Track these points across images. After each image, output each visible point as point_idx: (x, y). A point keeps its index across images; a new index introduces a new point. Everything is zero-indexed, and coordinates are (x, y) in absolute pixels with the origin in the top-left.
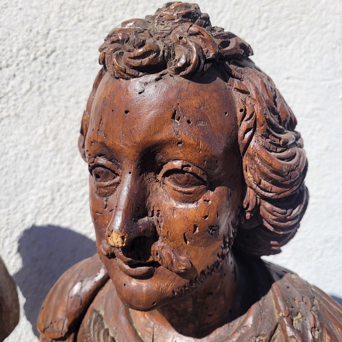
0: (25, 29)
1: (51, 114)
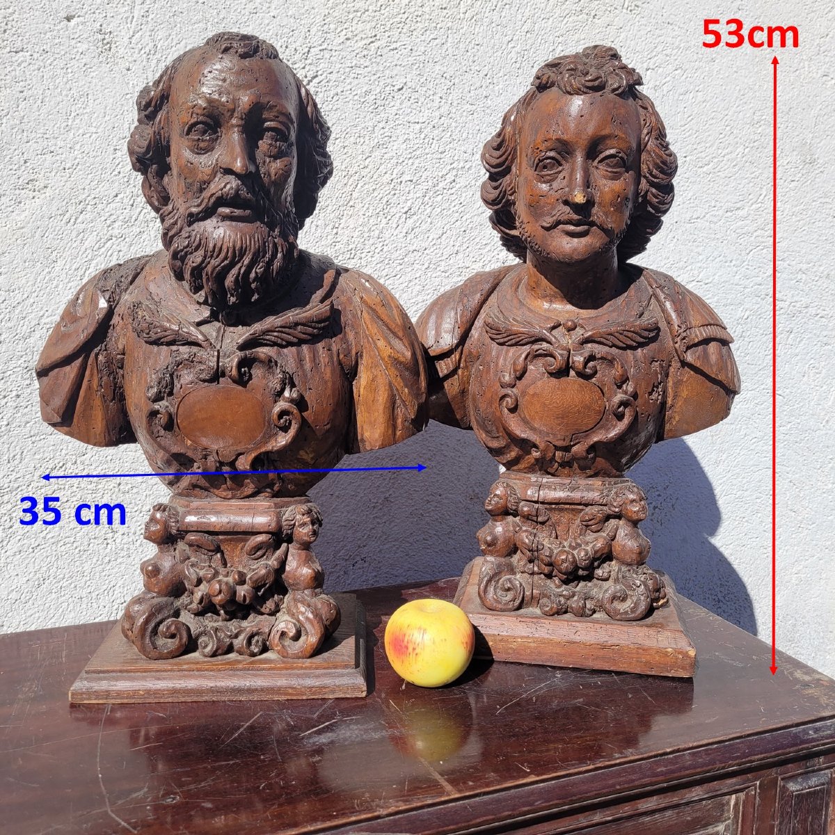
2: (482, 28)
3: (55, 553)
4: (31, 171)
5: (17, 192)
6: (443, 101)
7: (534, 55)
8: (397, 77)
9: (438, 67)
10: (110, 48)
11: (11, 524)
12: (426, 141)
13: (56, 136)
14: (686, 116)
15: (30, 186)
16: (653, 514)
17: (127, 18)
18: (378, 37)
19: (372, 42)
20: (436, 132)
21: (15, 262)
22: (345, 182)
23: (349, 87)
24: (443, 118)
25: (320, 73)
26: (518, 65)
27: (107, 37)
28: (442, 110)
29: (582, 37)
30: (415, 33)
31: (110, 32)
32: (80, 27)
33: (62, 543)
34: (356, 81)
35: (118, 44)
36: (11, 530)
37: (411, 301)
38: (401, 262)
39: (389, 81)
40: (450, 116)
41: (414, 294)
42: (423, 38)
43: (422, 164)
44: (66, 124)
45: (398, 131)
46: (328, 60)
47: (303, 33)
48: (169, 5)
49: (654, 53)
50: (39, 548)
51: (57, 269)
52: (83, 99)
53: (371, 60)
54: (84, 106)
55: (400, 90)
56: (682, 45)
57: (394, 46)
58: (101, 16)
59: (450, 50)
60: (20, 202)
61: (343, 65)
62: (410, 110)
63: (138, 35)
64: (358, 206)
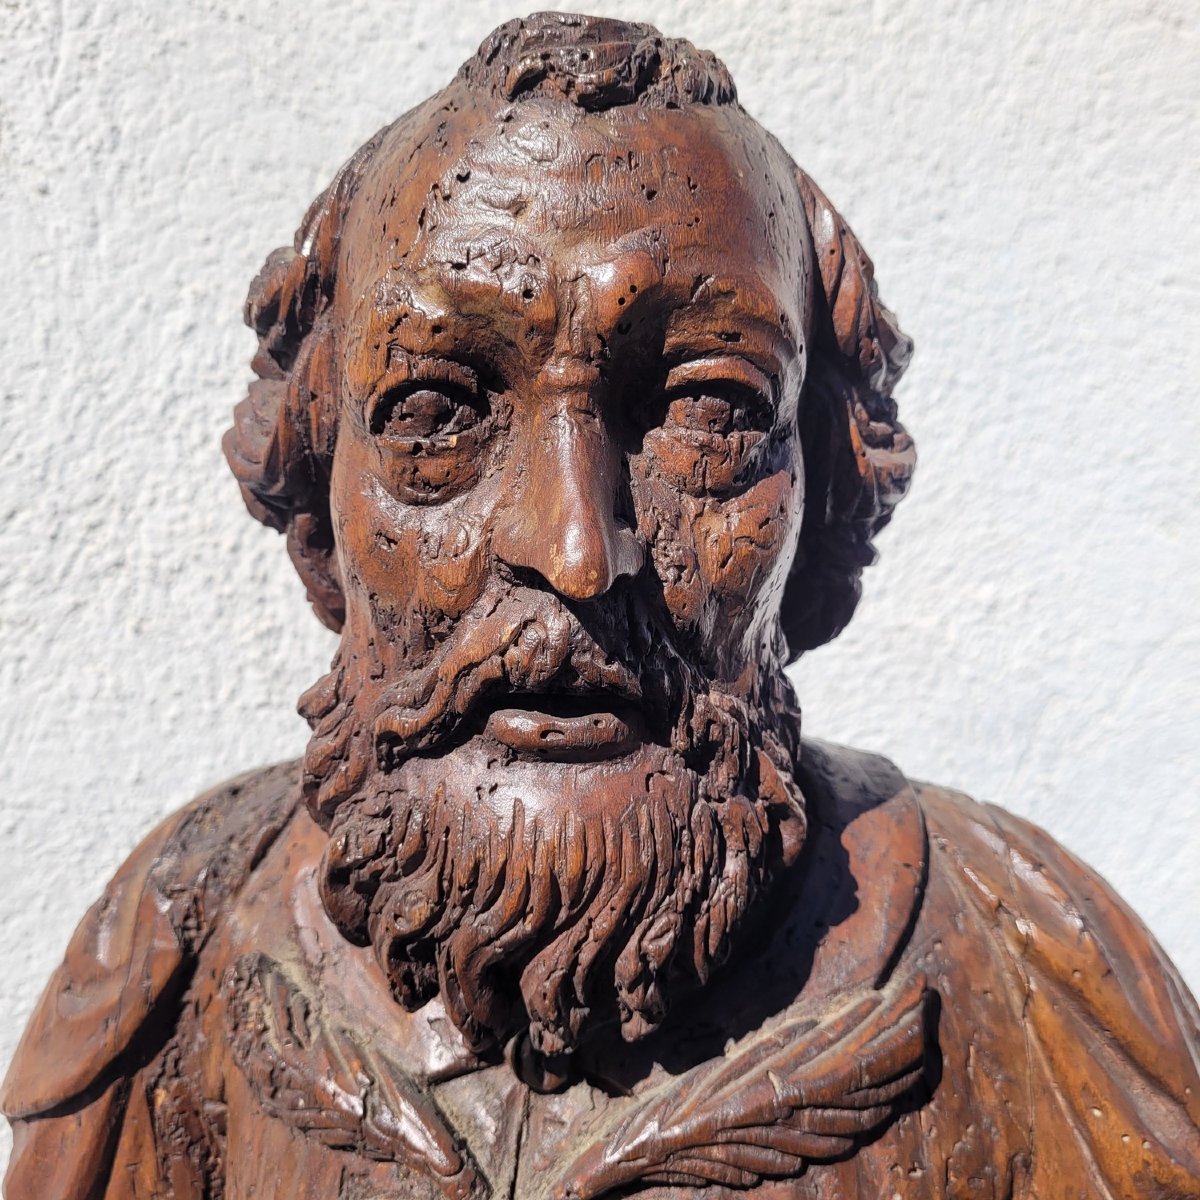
17: (40, 63)
35: (17, 128)
63: (68, 106)
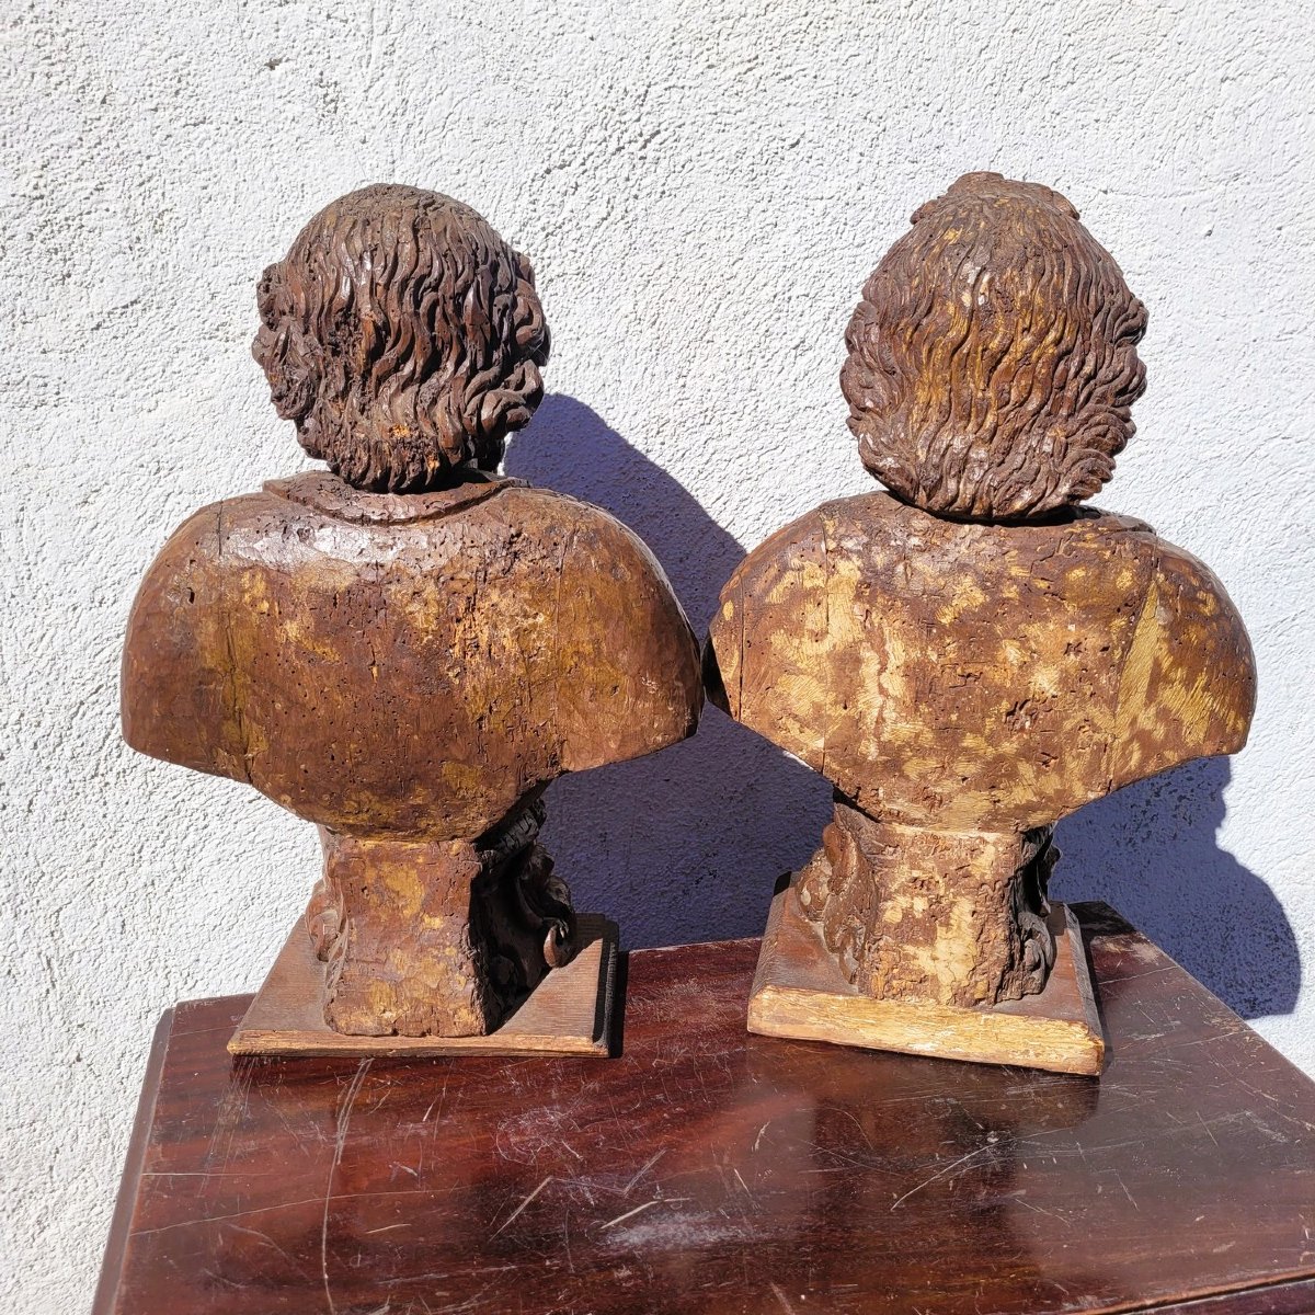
0: (600, 83)
1: (645, 268)
2: (937, 29)
3: (267, 863)
4: (222, 311)
5: (203, 343)
6: (865, 159)
7: (1025, 69)
8: (790, 124)
9: (858, 102)
10: (336, 108)
11: (206, 822)
12: (834, 228)
13: (257, 253)
14: (1288, 158)
15: (220, 334)
16: (1177, 807)
18: (760, 60)
19: (750, 69)
20: (851, 212)
21: (201, 450)
22: (700, 303)
23: (710, 147)
24: (863, 188)
25: (663, 127)
26: (995, 89)
27: (331, 90)
28: (862, 174)
29: (1111, 32)
30: (822, 48)
31: (336, 83)
32: (290, 78)
33: (276, 849)
34: (722, 136)
36: (205, 831)
37: (800, 487)
38: (785, 426)
39: (776, 132)
40: (875, 184)
41: (804, 476)
42: (835, 56)
43: (826, 268)
44: (270, 235)
45: (788, 214)
46: (677, 105)
47: (638, 62)
48: (425, 31)
49: (1237, 52)
50: (245, 856)
51: (262, 457)
52: (295, 194)
53: (747, 99)
54: (297, 204)
55: (793, 146)
56: (1289, 34)
57: (786, 72)
58: (321, 57)
59: (880, 74)
60: (207, 359)
61: (701, 112)
62: (808, 178)
64: (719, 341)
